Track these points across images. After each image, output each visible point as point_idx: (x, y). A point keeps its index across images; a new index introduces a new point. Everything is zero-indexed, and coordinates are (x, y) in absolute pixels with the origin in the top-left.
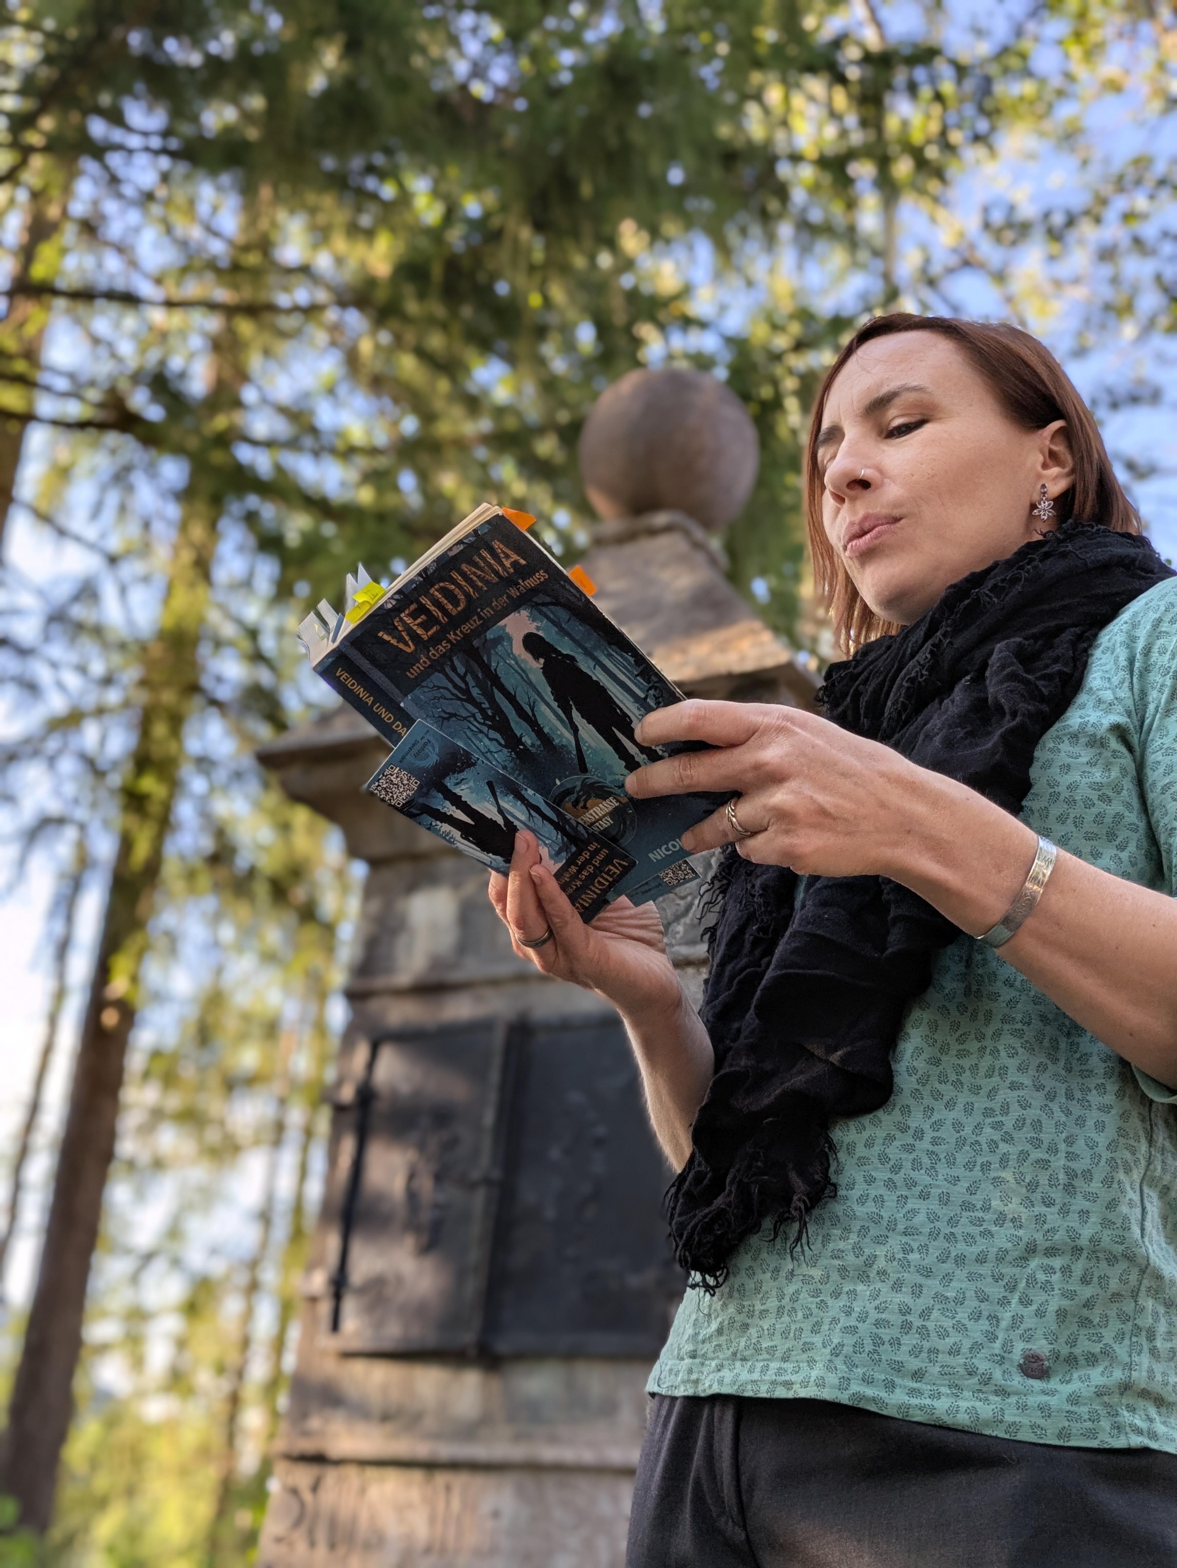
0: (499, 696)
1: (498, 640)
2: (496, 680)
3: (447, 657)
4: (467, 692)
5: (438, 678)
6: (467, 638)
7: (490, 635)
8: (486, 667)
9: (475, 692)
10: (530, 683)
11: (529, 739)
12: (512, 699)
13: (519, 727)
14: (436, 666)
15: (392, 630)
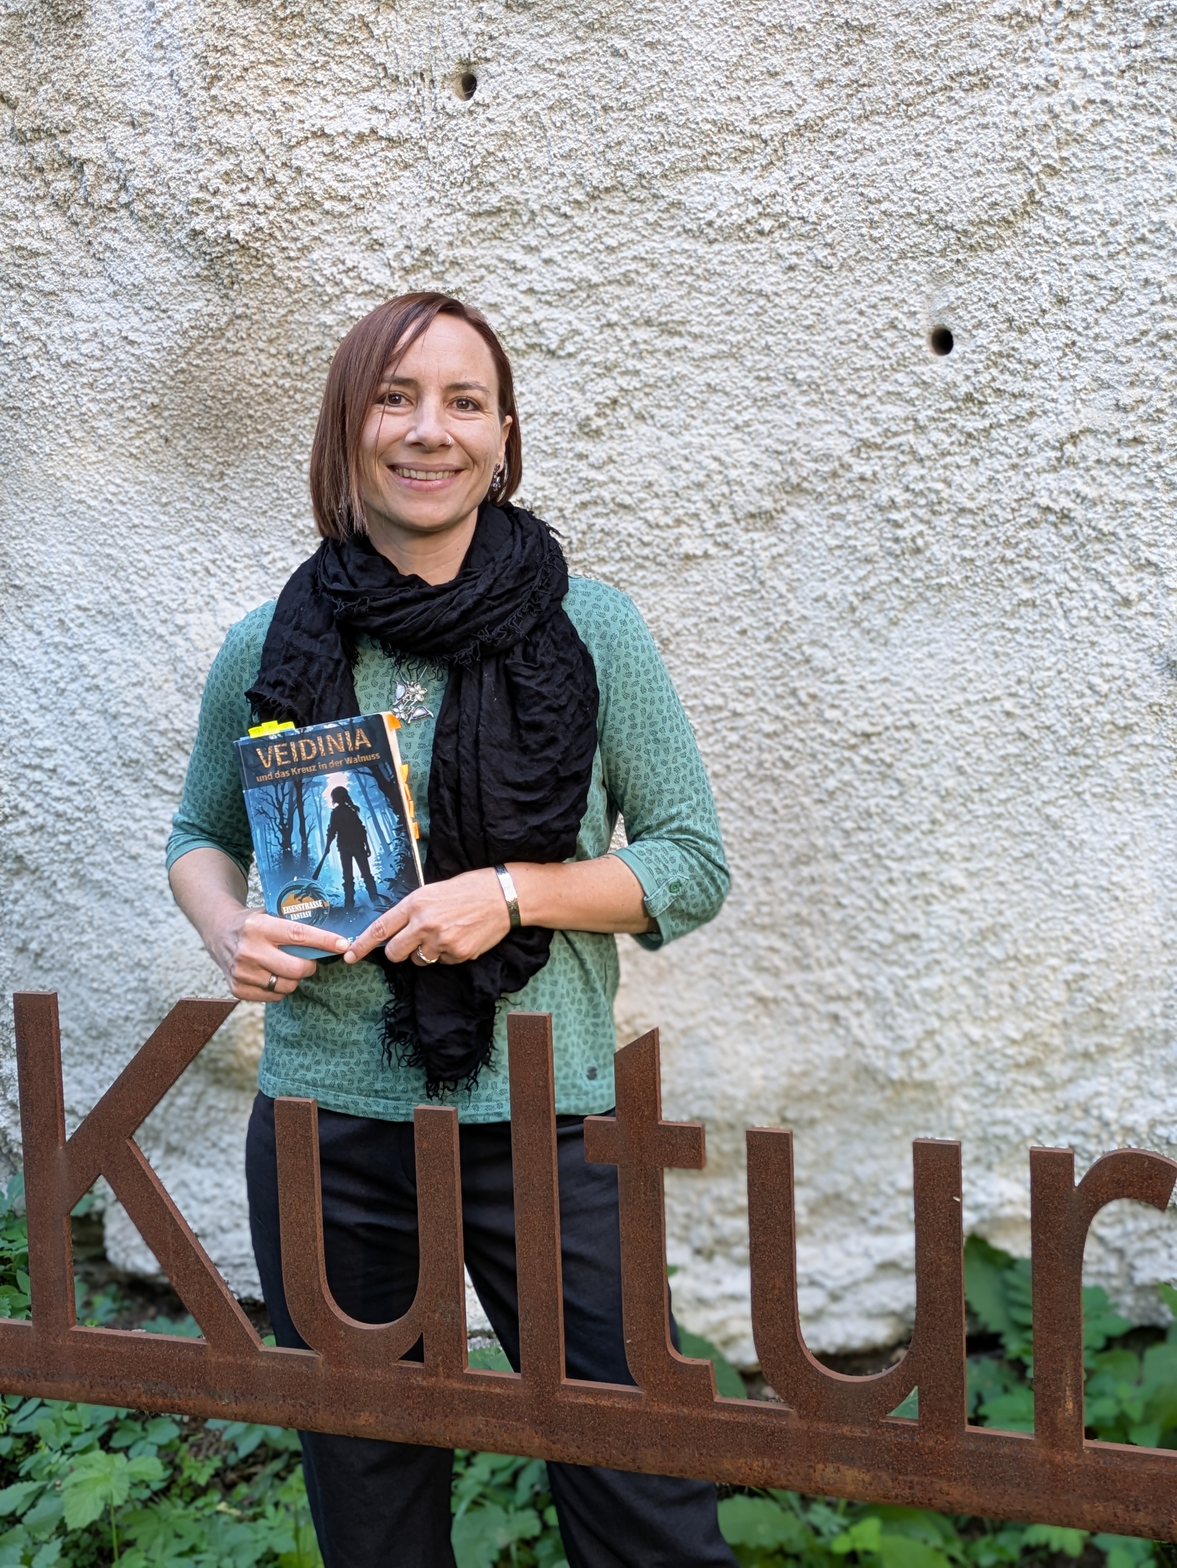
0: (296, 814)
1: (318, 784)
2: (300, 804)
3: (284, 780)
4: (281, 804)
5: (271, 789)
6: (302, 775)
7: (315, 779)
8: (300, 796)
9: (285, 806)
10: (319, 816)
11: (296, 847)
12: (302, 820)
13: (295, 837)
14: (275, 782)
15: (265, 752)
